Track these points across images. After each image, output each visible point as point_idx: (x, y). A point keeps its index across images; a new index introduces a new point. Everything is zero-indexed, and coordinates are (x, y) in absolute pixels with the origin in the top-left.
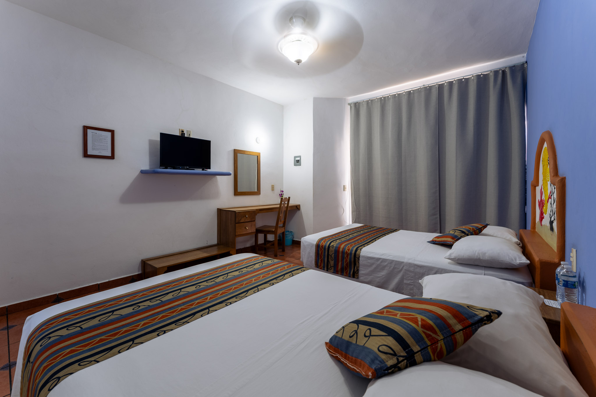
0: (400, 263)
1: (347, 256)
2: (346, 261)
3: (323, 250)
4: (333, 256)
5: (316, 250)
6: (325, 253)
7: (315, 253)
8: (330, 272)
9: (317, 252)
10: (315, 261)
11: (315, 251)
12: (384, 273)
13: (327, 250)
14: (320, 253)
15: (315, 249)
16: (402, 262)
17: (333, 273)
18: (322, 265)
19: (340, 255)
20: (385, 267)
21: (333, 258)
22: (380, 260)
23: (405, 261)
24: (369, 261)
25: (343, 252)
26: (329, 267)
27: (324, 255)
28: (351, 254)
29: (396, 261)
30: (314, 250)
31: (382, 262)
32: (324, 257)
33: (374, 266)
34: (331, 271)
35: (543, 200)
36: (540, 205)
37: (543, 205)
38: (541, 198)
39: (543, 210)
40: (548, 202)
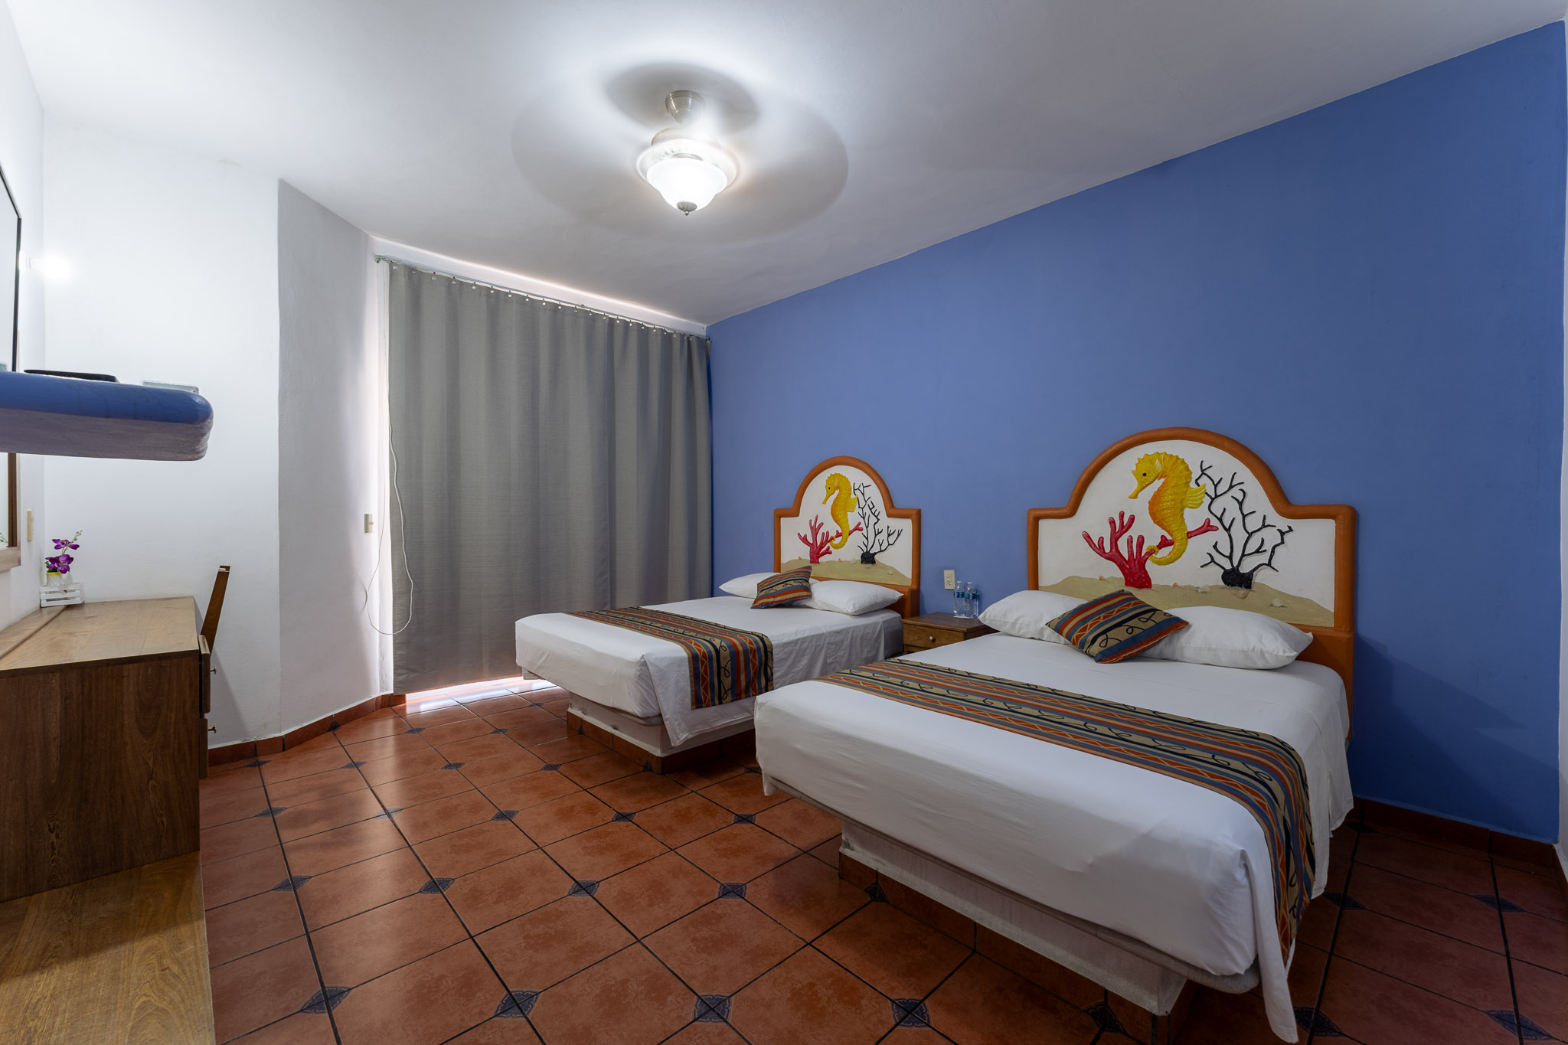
0: (819, 636)
1: (754, 657)
2: (754, 665)
3: (707, 662)
4: (729, 667)
5: (692, 669)
6: (711, 667)
7: (691, 676)
8: (727, 703)
9: (694, 673)
10: (692, 696)
11: (690, 672)
12: (804, 661)
13: (715, 659)
14: (701, 670)
15: (690, 667)
16: (823, 634)
17: (732, 701)
18: (709, 697)
19: (742, 658)
20: (806, 649)
21: (730, 671)
22: (800, 642)
23: (824, 631)
24: (786, 650)
25: (745, 651)
26: (723, 692)
27: (712, 672)
28: (759, 648)
29: (817, 635)
30: (686, 670)
31: (801, 644)
32: (712, 678)
33: (793, 656)
34: (727, 700)
35: (828, 533)
36: (810, 540)
37: (827, 539)
38: (815, 530)
39: (829, 544)
40: (850, 534)
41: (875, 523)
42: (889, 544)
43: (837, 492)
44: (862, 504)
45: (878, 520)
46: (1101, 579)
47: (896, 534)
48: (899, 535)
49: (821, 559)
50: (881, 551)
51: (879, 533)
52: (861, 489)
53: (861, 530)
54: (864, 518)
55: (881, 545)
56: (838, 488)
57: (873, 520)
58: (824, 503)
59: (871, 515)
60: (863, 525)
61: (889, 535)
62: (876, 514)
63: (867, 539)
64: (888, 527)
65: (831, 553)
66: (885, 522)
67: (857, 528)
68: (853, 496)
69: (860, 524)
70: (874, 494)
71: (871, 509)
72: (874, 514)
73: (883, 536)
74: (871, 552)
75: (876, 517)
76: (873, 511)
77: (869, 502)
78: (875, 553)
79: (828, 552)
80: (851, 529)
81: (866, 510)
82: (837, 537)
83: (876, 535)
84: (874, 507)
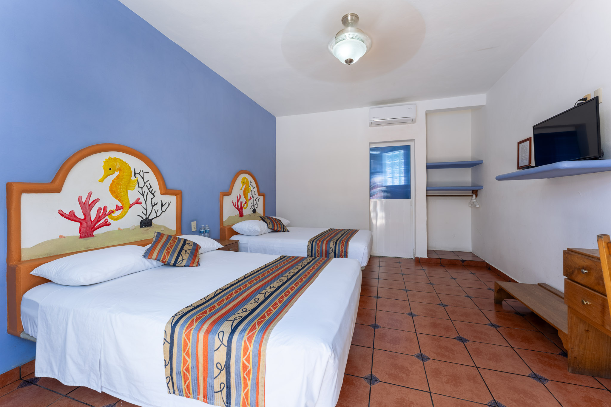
35: (105, 208)
36: (80, 215)
37: (104, 213)
38: (86, 206)
39: (107, 217)
40: (130, 207)
41: (152, 199)
42: (163, 212)
43: (117, 173)
44: (142, 184)
45: (154, 196)
46: (235, 216)
47: (167, 205)
48: (169, 205)
49: (95, 233)
50: (157, 217)
51: (155, 205)
52: (141, 173)
53: (140, 203)
54: (143, 195)
55: (156, 213)
56: (120, 170)
57: (150, 196)
58: (102, 181)
59: (149, 193)
60: (142, 200)
61: (162, 206)
62: (153, 192)
63: (146, 209)
64: (161, 201)
65: (109, 224)
66: (159, 198)
67: (137, 202)
68: (133, 178)
69: (139, 199)
70: (151, 178)
71: (149, 189)
72: (151, 192)
73: (159, 206)
74: (150, 218)
75: (153, 194)
76: (151, 190)
77: (147, 184)
78: (153, 219)
79: (107, 224)
80: (131, 203)
81: (145, 189)
82: (117, 209)
83: (153, 207)
84: (151, 187)
